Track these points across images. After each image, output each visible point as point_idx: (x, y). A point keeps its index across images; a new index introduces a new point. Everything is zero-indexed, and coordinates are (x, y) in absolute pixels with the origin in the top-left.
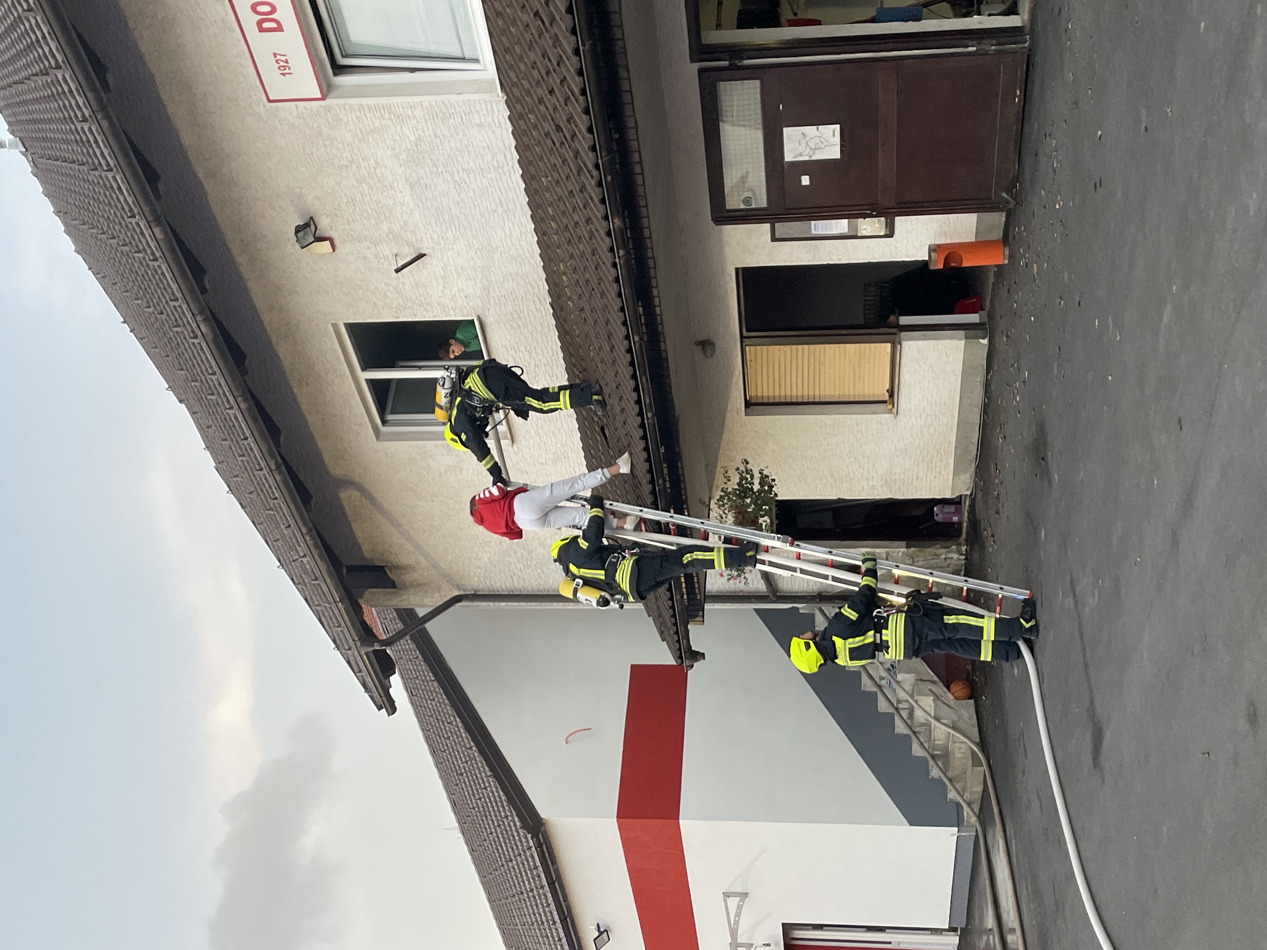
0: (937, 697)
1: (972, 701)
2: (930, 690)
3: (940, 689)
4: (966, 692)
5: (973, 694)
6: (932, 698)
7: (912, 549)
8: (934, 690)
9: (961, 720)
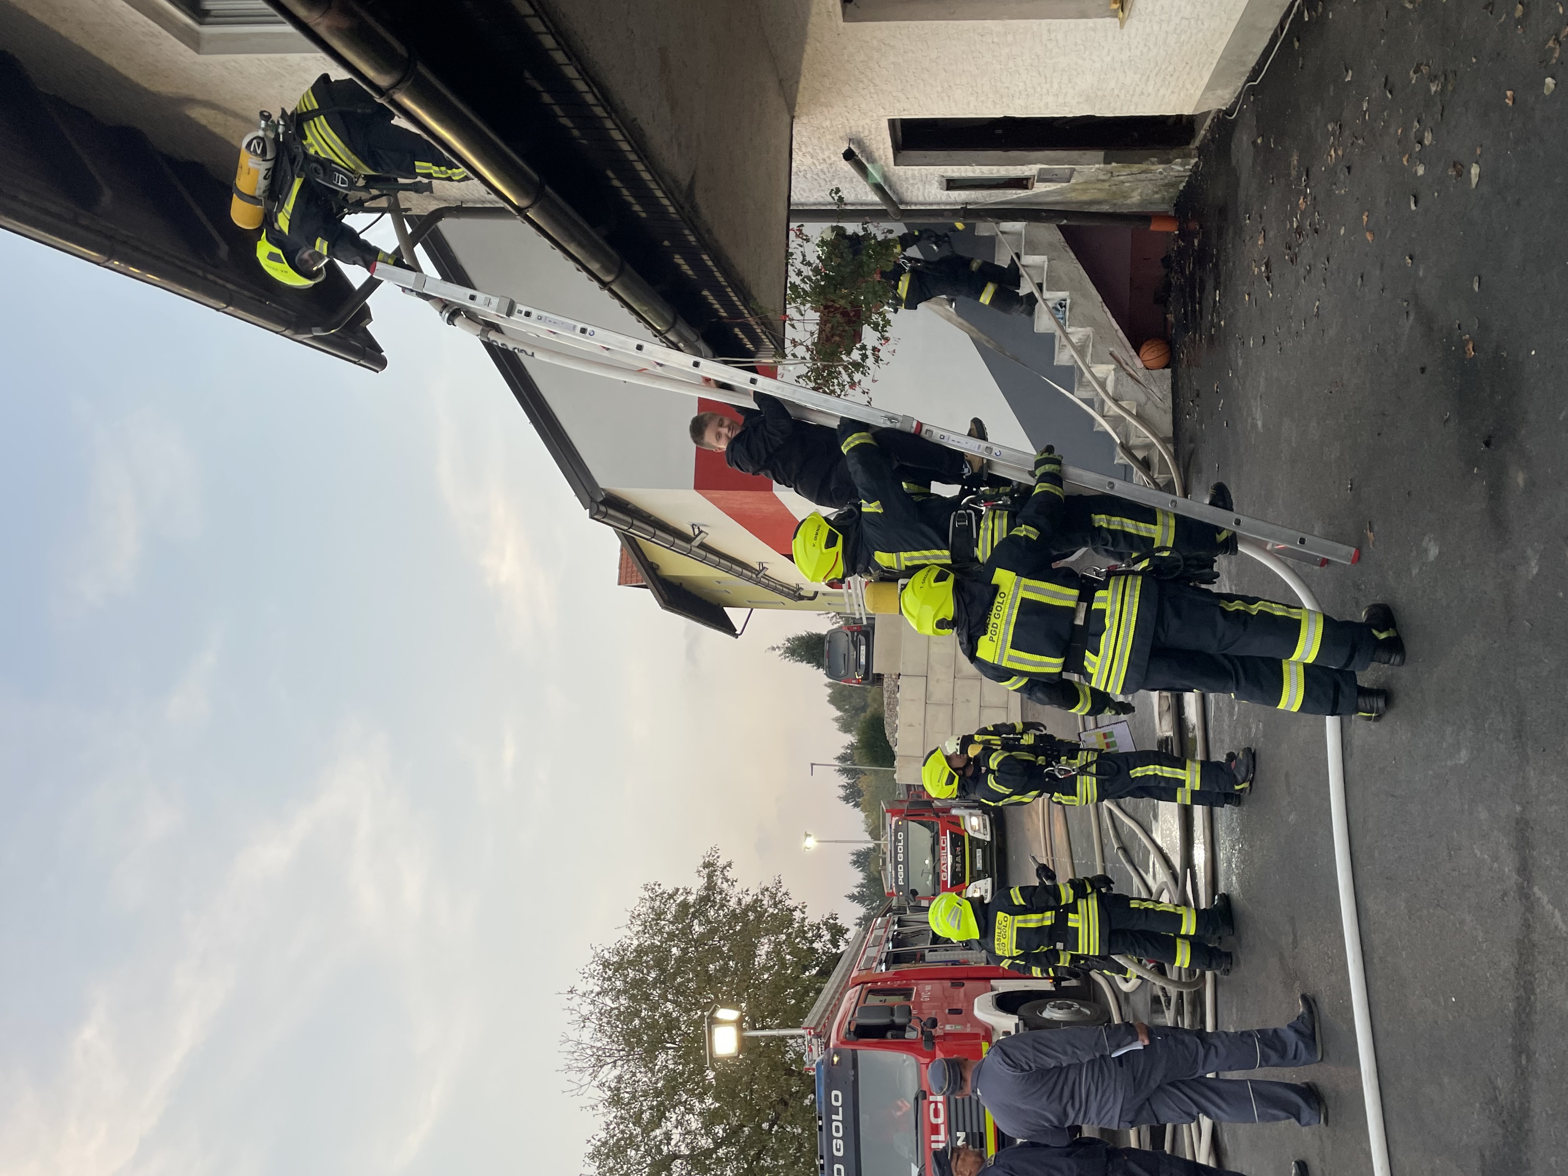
0: (1120, 365)
1: (1168, 371)
2: (1111, 354)
3: (1126, 351)
4: (1164, 361)
5: (1171, 362)
6: (1113, 366)
7: (1114, 164)
8: (1116, 353)
9: (1150, 403)
